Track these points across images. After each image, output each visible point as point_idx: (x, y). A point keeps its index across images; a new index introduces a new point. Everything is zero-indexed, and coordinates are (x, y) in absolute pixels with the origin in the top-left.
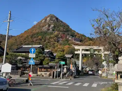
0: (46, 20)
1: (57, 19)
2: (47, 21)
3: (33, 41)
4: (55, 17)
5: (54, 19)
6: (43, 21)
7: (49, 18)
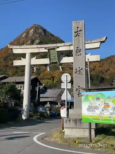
0: (28, 33)
1: (45, 31)
2: (30, 35)
3: (8, 66)
4: (42, 28)
5: (40, 31)
6: (23, 36)
7: (32, 30)
